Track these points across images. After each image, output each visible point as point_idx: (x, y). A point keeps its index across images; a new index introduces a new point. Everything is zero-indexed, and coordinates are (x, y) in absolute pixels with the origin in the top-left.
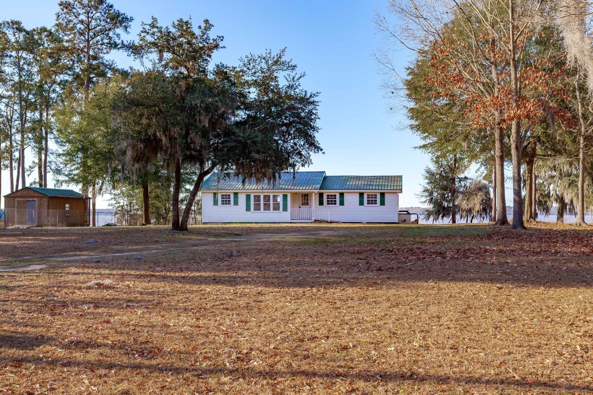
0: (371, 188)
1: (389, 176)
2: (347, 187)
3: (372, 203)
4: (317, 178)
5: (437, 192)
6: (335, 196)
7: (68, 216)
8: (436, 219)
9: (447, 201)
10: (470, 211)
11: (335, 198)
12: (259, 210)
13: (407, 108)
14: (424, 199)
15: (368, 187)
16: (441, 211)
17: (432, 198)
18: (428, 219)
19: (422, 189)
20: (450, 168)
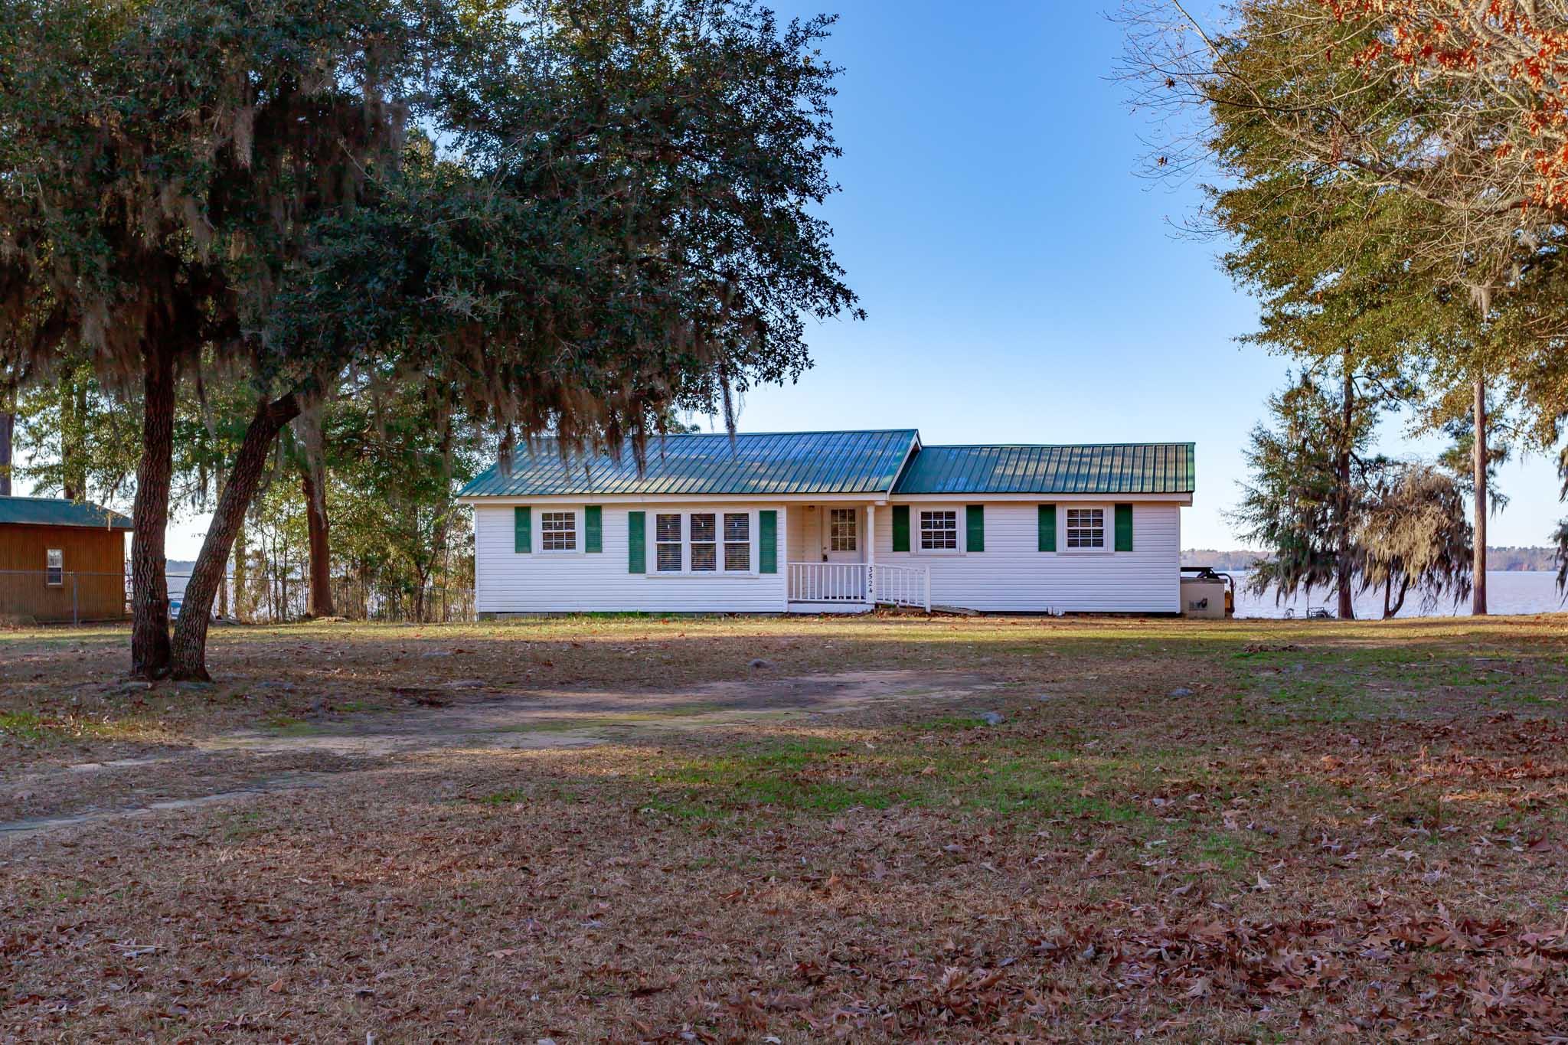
0: (1081, 485)
1: (1145, 446)
2: (994, 484)
3: (1086, 544)
4: (888, 453)
5: (1291, 504)
6: (952, 515)
7: (59, 589)
8: (1286, 589)
9: (1321, 534)
10: (1396, 564)
11: (953, 525)
12: (677, 566)
13: (1215, 191)
14: (1248, 528)
15: (1070, 485)
16: (1304, 563)
17: (1274, 525)
18: (1262, 591)
19: (1242, 497)
20: (1331, 430)
